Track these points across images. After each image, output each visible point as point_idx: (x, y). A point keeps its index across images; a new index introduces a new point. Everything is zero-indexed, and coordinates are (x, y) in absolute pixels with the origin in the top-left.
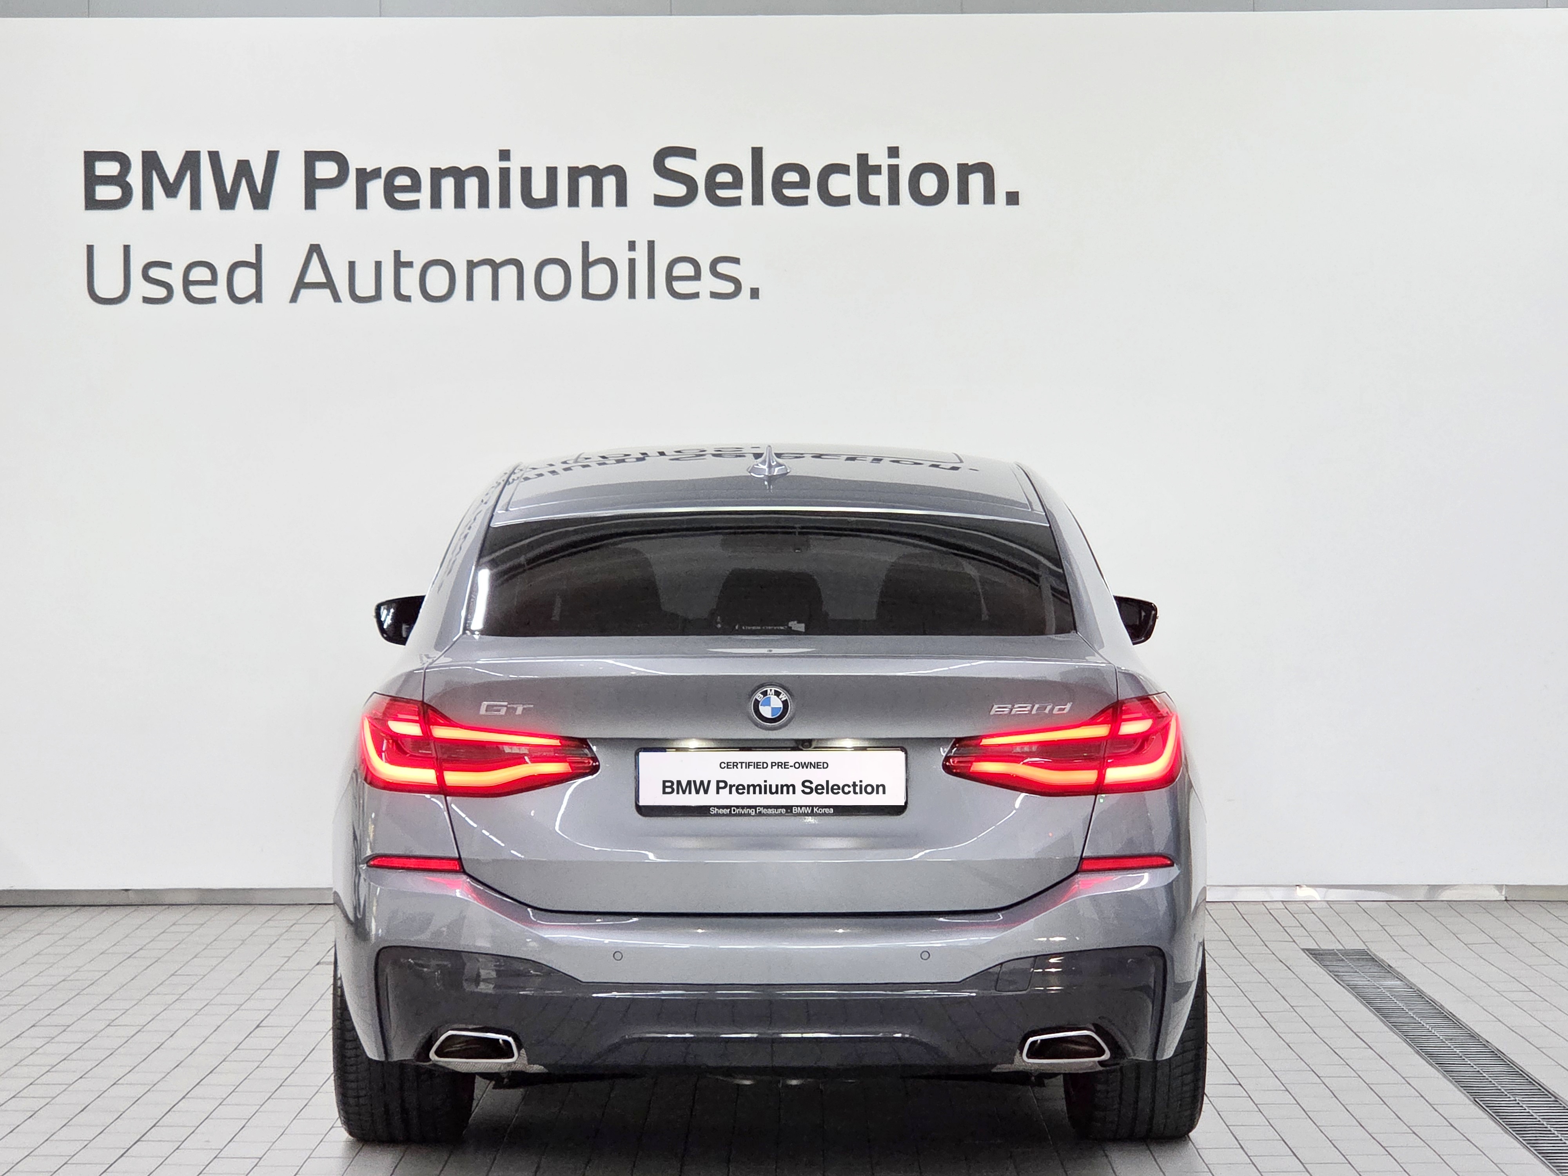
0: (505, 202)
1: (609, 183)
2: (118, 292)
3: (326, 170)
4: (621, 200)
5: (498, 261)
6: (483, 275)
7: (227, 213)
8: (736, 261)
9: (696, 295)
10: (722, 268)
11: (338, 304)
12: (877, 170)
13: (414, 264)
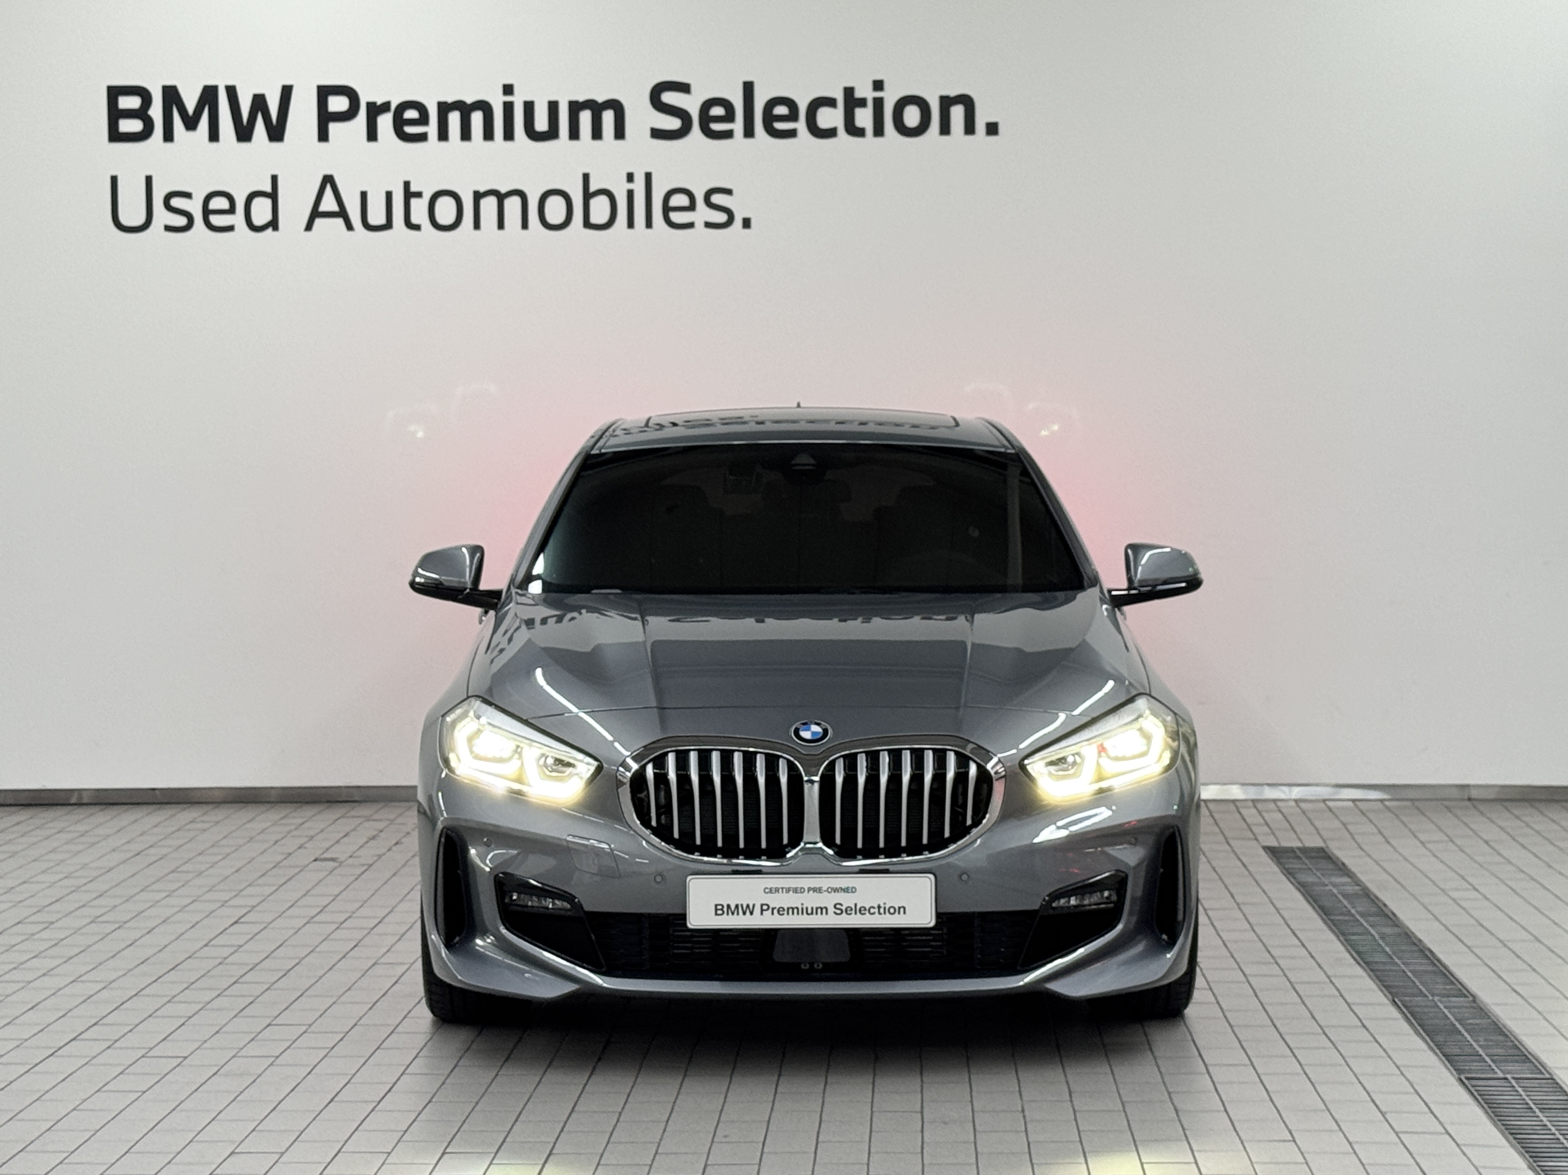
0: (509, 135)
1: (608, 117)
2: (139, 219)
3: (338, 104)
4: (620, 133)
5: (503, 192)
6: (489, 205)
7: (244, 145)
8: (729, 192)
9: (691, 225)
10: (716, 199)
11: (351, 233)
12: (862, 103)
13: (424, 195)
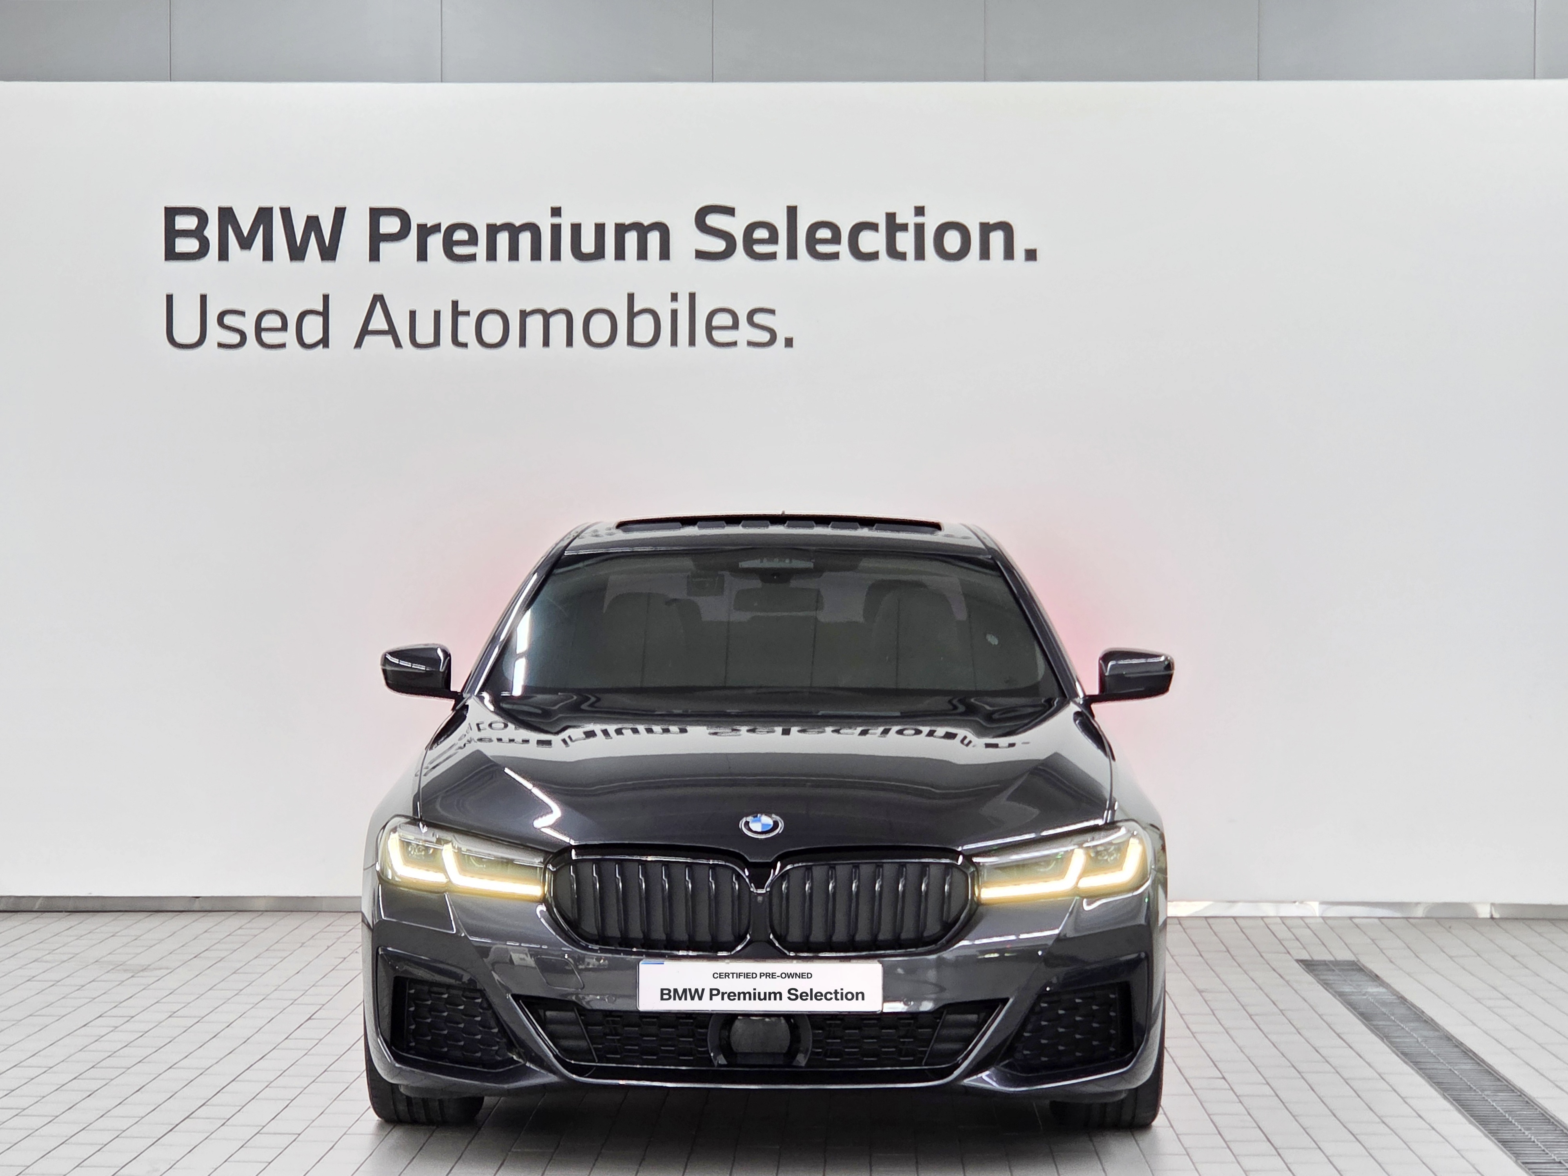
0: (556, 255)
1: (654, 238)
2: (195, 338)
3: (389, 225)
4: (665, 254)
5: (549, 311)
6: (535, 324)
7: (297, 264)
8: (772, 312)
9: (733, 344)
10: (758, 318)
11: (399, 350)
12: (904, 227)
13: (472, 313)
